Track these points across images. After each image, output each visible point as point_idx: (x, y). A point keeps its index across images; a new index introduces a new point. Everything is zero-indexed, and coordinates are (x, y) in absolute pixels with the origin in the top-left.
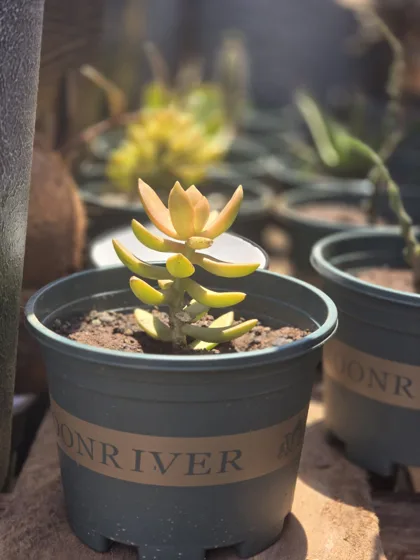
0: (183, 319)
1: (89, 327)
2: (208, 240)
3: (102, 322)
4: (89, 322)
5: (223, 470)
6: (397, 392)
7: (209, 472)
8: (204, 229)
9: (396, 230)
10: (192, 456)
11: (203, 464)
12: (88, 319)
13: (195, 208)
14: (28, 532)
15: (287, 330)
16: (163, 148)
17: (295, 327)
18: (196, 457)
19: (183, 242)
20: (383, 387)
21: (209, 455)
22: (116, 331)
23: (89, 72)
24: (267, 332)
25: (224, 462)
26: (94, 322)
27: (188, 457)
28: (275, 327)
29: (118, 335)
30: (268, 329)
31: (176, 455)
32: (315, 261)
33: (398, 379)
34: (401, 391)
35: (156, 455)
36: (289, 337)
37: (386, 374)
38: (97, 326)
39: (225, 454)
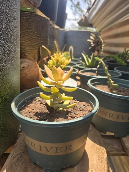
0: (56, 103)
1: (35, 102)
2: (63, 82)
3: (39, 100)
4: (35, 100)
5: (66, 151)
6: (109, 117)
7: (62, 152)
8: (62, 79)
9: (106, 77)
10: (57, 148)
11: (60, 150)
12: (35, 99)
13: (59, 73)
14: (18, 155)
15: (83, 103)
16: (58, 61)
17: (85, 102)
18: (58, 148)
19: (56, 82)
20: (106, 115)
21: (62, 148)
22: (41, 103)
23: (43, 46)
24: (78, 102)
25: (67, 149)
26: (36, 100)
27: (56, 148)
28: (80, 101)
29: (41, 104)
30: (78, 101)
31: (52, 148)
32: (89, 84)
33: (110, 114)
34: (110, 117)
35: (46, 147)
36: (84, 105)
37: (107, 112)
38: (37, 101)
39: (67, 147)
